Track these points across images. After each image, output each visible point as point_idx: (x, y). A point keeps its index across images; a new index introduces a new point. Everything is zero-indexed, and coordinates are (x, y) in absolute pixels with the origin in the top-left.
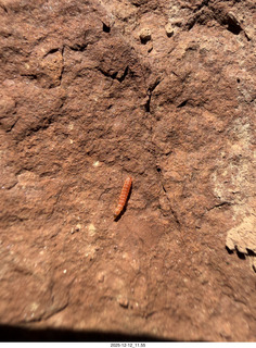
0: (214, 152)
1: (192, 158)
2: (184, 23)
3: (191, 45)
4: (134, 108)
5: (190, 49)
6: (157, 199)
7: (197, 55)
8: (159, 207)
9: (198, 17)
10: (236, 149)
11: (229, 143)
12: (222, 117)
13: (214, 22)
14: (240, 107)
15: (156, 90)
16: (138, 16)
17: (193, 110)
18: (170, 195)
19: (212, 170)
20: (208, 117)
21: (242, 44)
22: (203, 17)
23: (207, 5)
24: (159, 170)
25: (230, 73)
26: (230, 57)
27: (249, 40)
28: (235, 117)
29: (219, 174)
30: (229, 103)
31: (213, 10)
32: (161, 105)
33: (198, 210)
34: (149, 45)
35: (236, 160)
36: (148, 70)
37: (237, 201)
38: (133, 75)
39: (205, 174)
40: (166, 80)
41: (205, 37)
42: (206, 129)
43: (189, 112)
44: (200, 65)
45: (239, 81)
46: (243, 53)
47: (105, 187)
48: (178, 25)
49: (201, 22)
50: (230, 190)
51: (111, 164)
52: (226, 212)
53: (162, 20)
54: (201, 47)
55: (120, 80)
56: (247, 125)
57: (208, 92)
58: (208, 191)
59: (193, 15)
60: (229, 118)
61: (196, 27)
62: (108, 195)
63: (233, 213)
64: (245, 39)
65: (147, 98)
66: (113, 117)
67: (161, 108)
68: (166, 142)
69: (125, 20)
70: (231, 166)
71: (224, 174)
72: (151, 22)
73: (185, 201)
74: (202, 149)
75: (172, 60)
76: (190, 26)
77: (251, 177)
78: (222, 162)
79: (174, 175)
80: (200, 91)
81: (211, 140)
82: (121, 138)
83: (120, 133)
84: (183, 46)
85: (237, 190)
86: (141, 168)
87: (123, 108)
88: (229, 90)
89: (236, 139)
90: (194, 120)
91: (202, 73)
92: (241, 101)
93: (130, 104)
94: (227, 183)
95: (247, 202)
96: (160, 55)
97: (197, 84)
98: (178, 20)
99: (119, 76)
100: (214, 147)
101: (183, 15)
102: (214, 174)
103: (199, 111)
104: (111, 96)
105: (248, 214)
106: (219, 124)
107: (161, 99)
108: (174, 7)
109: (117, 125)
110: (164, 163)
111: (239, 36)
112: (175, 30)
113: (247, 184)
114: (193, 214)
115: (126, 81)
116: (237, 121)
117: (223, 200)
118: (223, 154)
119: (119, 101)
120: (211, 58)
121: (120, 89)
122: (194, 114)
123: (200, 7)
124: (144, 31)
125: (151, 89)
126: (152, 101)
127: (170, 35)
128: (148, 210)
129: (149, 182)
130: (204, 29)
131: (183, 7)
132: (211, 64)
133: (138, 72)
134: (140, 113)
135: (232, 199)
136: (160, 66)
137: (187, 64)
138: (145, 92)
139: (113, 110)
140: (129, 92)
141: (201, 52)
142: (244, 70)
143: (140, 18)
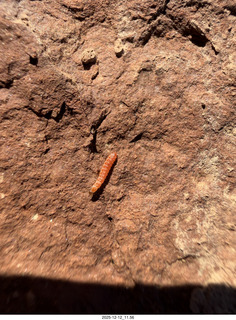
0: (175, 194)
1: (150, 201)
2: (136, 37)
3: (145, 65)
4: (76, 150)
5: (144, 70)
6: (109, 252)
7: (153, 76)
8: (112, 261)
9: (154, 28)
10: (202, 188)
11: (194, 181)
12: (184, 150)
13: (174, 32)
14: (206, 137)
15: (102, 125)
16: (82, 32)
17: (149, 144)
18: (124, 248)
19: (174, 215)
20: (169, 151)
21: (208, 59)
22: (160, 28)
23: (164, 13)
24: (110, 219)
25: (194, 96)
26: (194, 77)
27: (217, 53)
28: (201, 149)
29: (181, 220)
30: (192, 133)
31: (172, 18)
32: (109, 143)
33: (157, 266)
34: (93, 70)
35: (202, 202)
36: (90, 104)
37: (202, 252)
38: (72, 113)
39: (164, 221)
40: (114, 112)
41: (162, 53)
42: (166, 166)
43: (145, 146)
44: (157, 89)
45: (204, 107)
46: (209, 69)
47: (46, 245)
48: (130, 40)
49: (159, 34)
50: (195, 240)
51: (52, 216)
52: (191, 266)
53: (111, 34)
54: (158, 67)
55: (57, 119)
56: (216, 158)
57: (167, 122)
58: (169, 241)
59: (147, 27)
60: (193, 150)
61: (153, 40)
62: (51, 253)
63: (198, 266)
64: (212, 52)
65: (91, 137)
66: (51, 162)
67: (110, 146)
68: (118, 185)
69: (63, 41)
70: (197, 210)
71: (188, 220)
72: (98, 38)
73: (142, 254)
74: (162, 190)
75: (122, 87)
76: (145, 40)
77: (220, 222)
78: (184, 206)
79: (128, 224)
80: (156, 121)
81: (171, 179)
82: (62, 186)
83: (61, 180)
84: (135, 66)
85: (203, 239)
86: (88, 219)
87: (62, 151)
88: (194, 117)
89: (202, 175)
90: (152, 156)
91: (159, 100)
92: (207, 130)
93: (70, 145)
94: (192, 232)
95: (215, 253)
96: (109, 80)
97: (153, 114)
98: (129, 34)
99: (54, 115)
100: (175, 187)
101: (136, 27)
102: (176, 221)
103: (158, 144)
104: (47, 138)
105: (217, 268)
106: (182, 159)
107: (110, 135)
108: (125, 18)
109: (56, 172)
110: (115, 211)
111: (205, 48)
112: (126, 47)
113: (216, 231)
114: (152, 269)
115: (65, 119)
116: (203, 154)
117: (186, 253)
118: (186, 195)
119: (57, 143)
120: (169, 79)
121: (58, 129)
122: (151, 149)
123: (155, 17)
124: (85, 54)
125: (95, 126)
126: (98, 139)
127: (119, 55)
128: (100, 266)
129: (98, 234)
130: (161, 42)
131: (134, 18)
132: (171, 87)
133: (77, 108)
134: (83, 155)
135: (196, 251)
136: (106, 96)
137: (140, 90)
138: (87, 131)
139: (50, 155)
140: (70, 131)
141: (159, 72)
142: (210, 92)
143: (85, 34)
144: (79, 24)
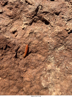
0: (41, 69)
1: (34, 71)
2: (28, 23)
3: (31, 31)
4: (11, 58)
5: (31, 33)
6: (22, 88)
7: (34, 35)
8: (23, 90)
9: (33, 20)
10: (49, 67)
11: (47, 65)
12: (44, 56)
13: (39, 21)
14: (50, 52)
15: (19, 50)
17: (33, 54)
18: (27, 86)
19: (41, 75)
20: (39, 56)
21: (50, 28)
22: (35, 20)
23: (36, 16)
24: (22, 78)
25: (46, 40)
26: (46, 34)
27: (52, 27)
28: (49, 55)
29: (43, 77)
30: (46, 51)
31: (39, 17)
32: (21, 55)
33: (37, 91)
34: (16, 34)
35: (49, 71)
36: (14, 45)
37: (50, 86)
39: (38, 77)
40: (22, 46)
41: (36, 27)
42: (38, 60)
43: (32, 55)
44: (35, 38)
45: (49, 43)
46: (50, 31)
47: (3, 87)
48: (26, 24)
49: (35, 22)
50: (47, 83)
51: (5, 78)
52: (47, 91)
53: (21, 22)
54: (35, 31)
56: (53, 58)
57: (38, 48)
58: (40, 84)
59: (31, 20)
60: (46, 56)
61: (33, 23)
62: (5, 89)
63: (49, 91)
64: (51, 26)
65: (15, 54)
66: (4, 62)
67: (22, 56)
68: (24, 67)
69: (7, 26)
70: (48, 73)
71: (45, 77)
72: (17, 24)
73: (32, 88)
74: (37, 68)
75: (24, 39)
76: (31, 24)
77: (55, 77)
78: (44, 72)
79: (27, 79)
80: (35, 48)
81: (40, 65)
82: (7, 69)
83: (7, 67)
84: (28, 32)
85: (50, 82)
86: (16, 78)
87: (7, 59)
88: (46, 46)
89: (49, 63)
90: (34, 58)
91: (35, 41)
92: (50, 50)
93: (9, 57)
94: (47, 80)
95: (54, 86)
96: (20, 37)
97: (34, 46)
98: (26, 22)
99: (4, 48)
100: (41, 67)
101: (28, 20)
102: (42, 77)
103: (36, 54)
104: (2, 55)
105: (54, 91)
106: (43, 58)
107: (21, 53)
108: (25, 18)
109: (5, 65)
110: (24, 75)
111: (49, 25)
112: (25, 26)
113: (54, 80)
114: (35, 92)
115: (7, 49)
116: (49, 56)
117: (45, 87)
118: (45, 69)
119: (5, 56)
120: (38, 35)
121: (5, 52)
122: (34, 56)
123: (33, 17)
124: (13, 29)
125: (16, 51)
126: (18, 54)
127: (23, 29)
128: (20, 92)
129: (19, 83)
130: (36, 24)
131: (27, 18)
132: (39, 37)
133: (10, 46)
134: (13, 59)
135: (48, 86)
136: (19, 41)
137: (30, 39)
138: (14, 52)
139: (4, 60)
140: (9, 52)
141: (35, 33)
142: (50, 38)
143: (14, 23)
144: (11, 20)
